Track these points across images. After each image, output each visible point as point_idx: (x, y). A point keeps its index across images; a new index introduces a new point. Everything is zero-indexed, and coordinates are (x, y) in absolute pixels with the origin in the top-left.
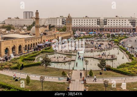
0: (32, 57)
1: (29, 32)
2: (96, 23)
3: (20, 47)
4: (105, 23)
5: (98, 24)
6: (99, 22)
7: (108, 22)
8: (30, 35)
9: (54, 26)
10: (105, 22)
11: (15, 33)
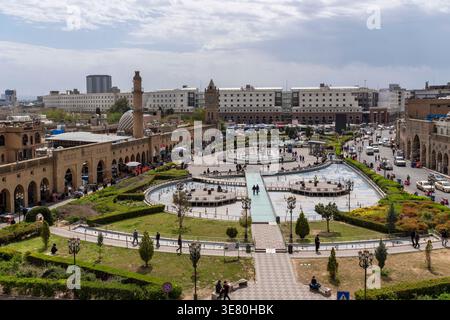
0: (134, 191)
1: (113, 126)
2: (273, 103)
3: (101, 165)
4: (295, 102)
5: (276, 104)
6: (281, 99)
7: (301, 98)
8: (120, 134)
9: (170, 112)
10: (293, 99)
11: (78, 129)
